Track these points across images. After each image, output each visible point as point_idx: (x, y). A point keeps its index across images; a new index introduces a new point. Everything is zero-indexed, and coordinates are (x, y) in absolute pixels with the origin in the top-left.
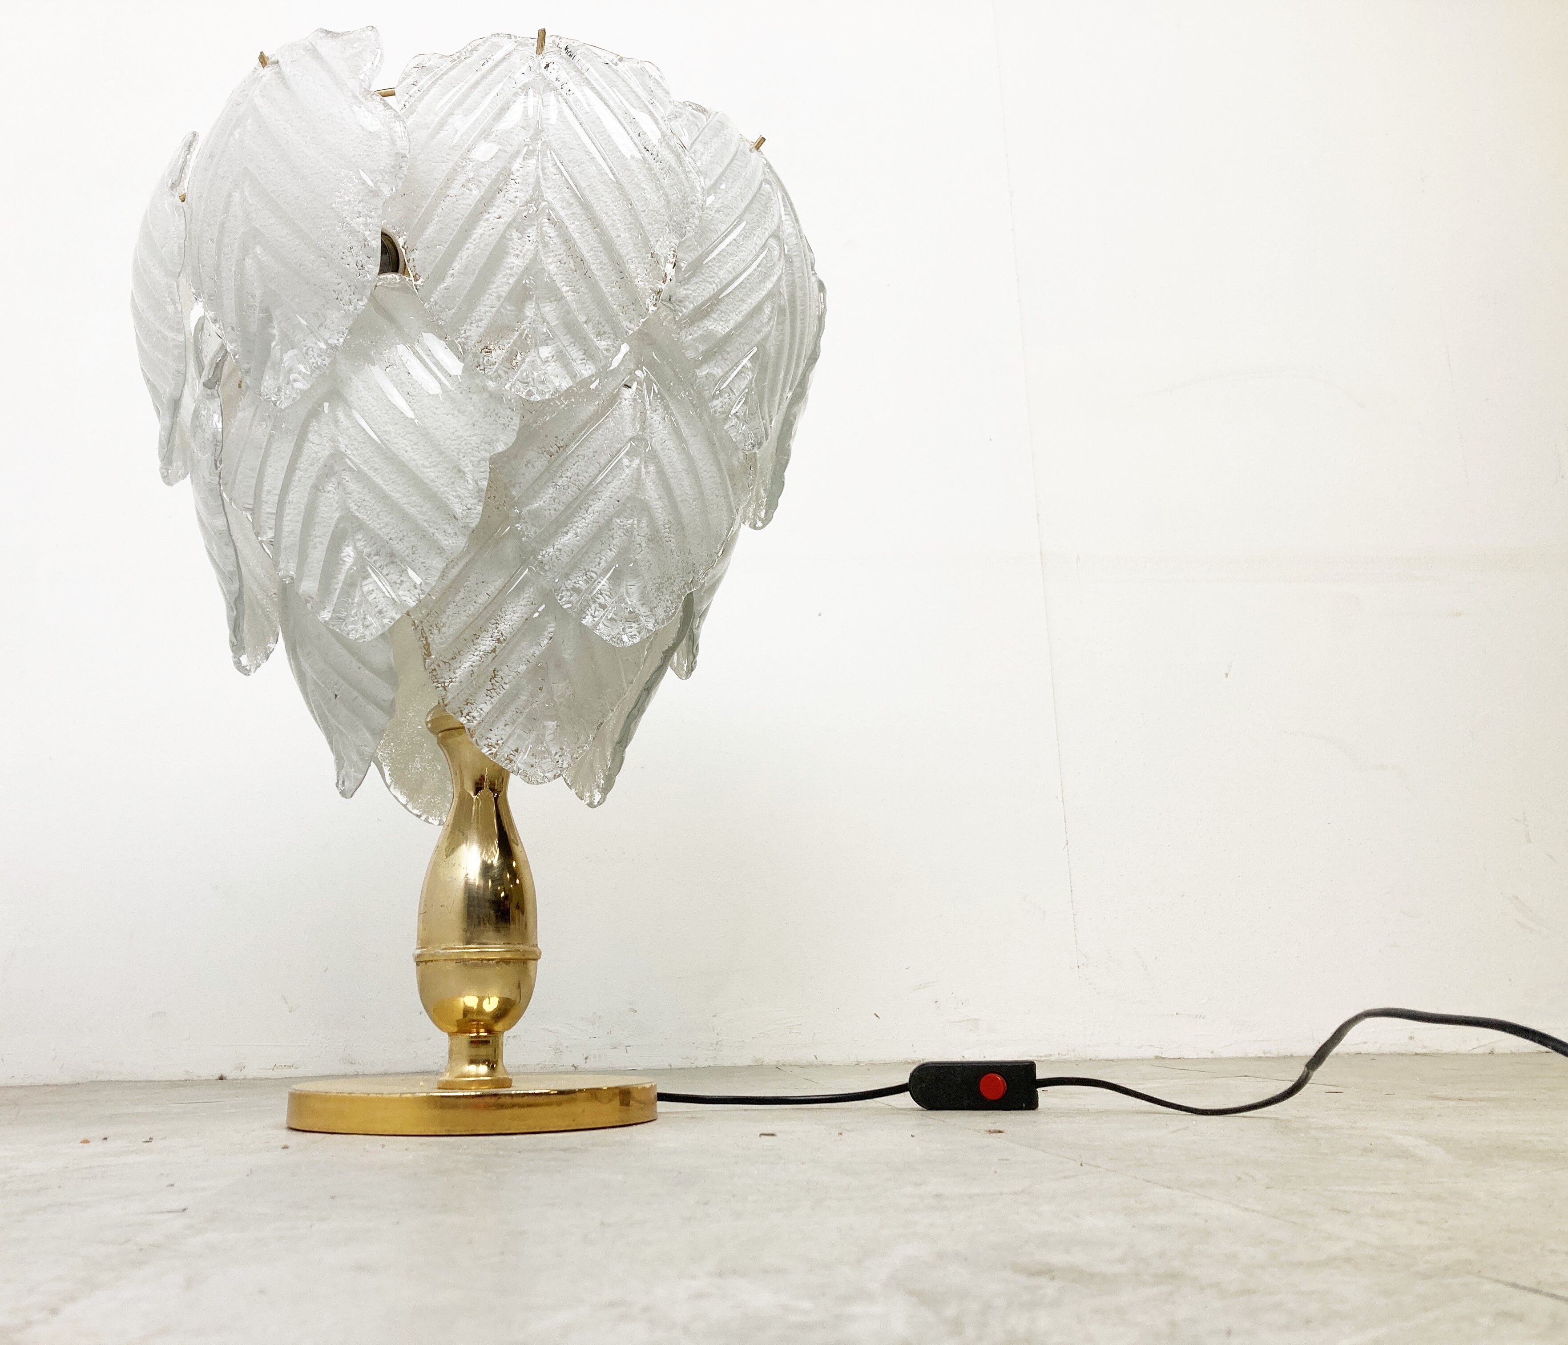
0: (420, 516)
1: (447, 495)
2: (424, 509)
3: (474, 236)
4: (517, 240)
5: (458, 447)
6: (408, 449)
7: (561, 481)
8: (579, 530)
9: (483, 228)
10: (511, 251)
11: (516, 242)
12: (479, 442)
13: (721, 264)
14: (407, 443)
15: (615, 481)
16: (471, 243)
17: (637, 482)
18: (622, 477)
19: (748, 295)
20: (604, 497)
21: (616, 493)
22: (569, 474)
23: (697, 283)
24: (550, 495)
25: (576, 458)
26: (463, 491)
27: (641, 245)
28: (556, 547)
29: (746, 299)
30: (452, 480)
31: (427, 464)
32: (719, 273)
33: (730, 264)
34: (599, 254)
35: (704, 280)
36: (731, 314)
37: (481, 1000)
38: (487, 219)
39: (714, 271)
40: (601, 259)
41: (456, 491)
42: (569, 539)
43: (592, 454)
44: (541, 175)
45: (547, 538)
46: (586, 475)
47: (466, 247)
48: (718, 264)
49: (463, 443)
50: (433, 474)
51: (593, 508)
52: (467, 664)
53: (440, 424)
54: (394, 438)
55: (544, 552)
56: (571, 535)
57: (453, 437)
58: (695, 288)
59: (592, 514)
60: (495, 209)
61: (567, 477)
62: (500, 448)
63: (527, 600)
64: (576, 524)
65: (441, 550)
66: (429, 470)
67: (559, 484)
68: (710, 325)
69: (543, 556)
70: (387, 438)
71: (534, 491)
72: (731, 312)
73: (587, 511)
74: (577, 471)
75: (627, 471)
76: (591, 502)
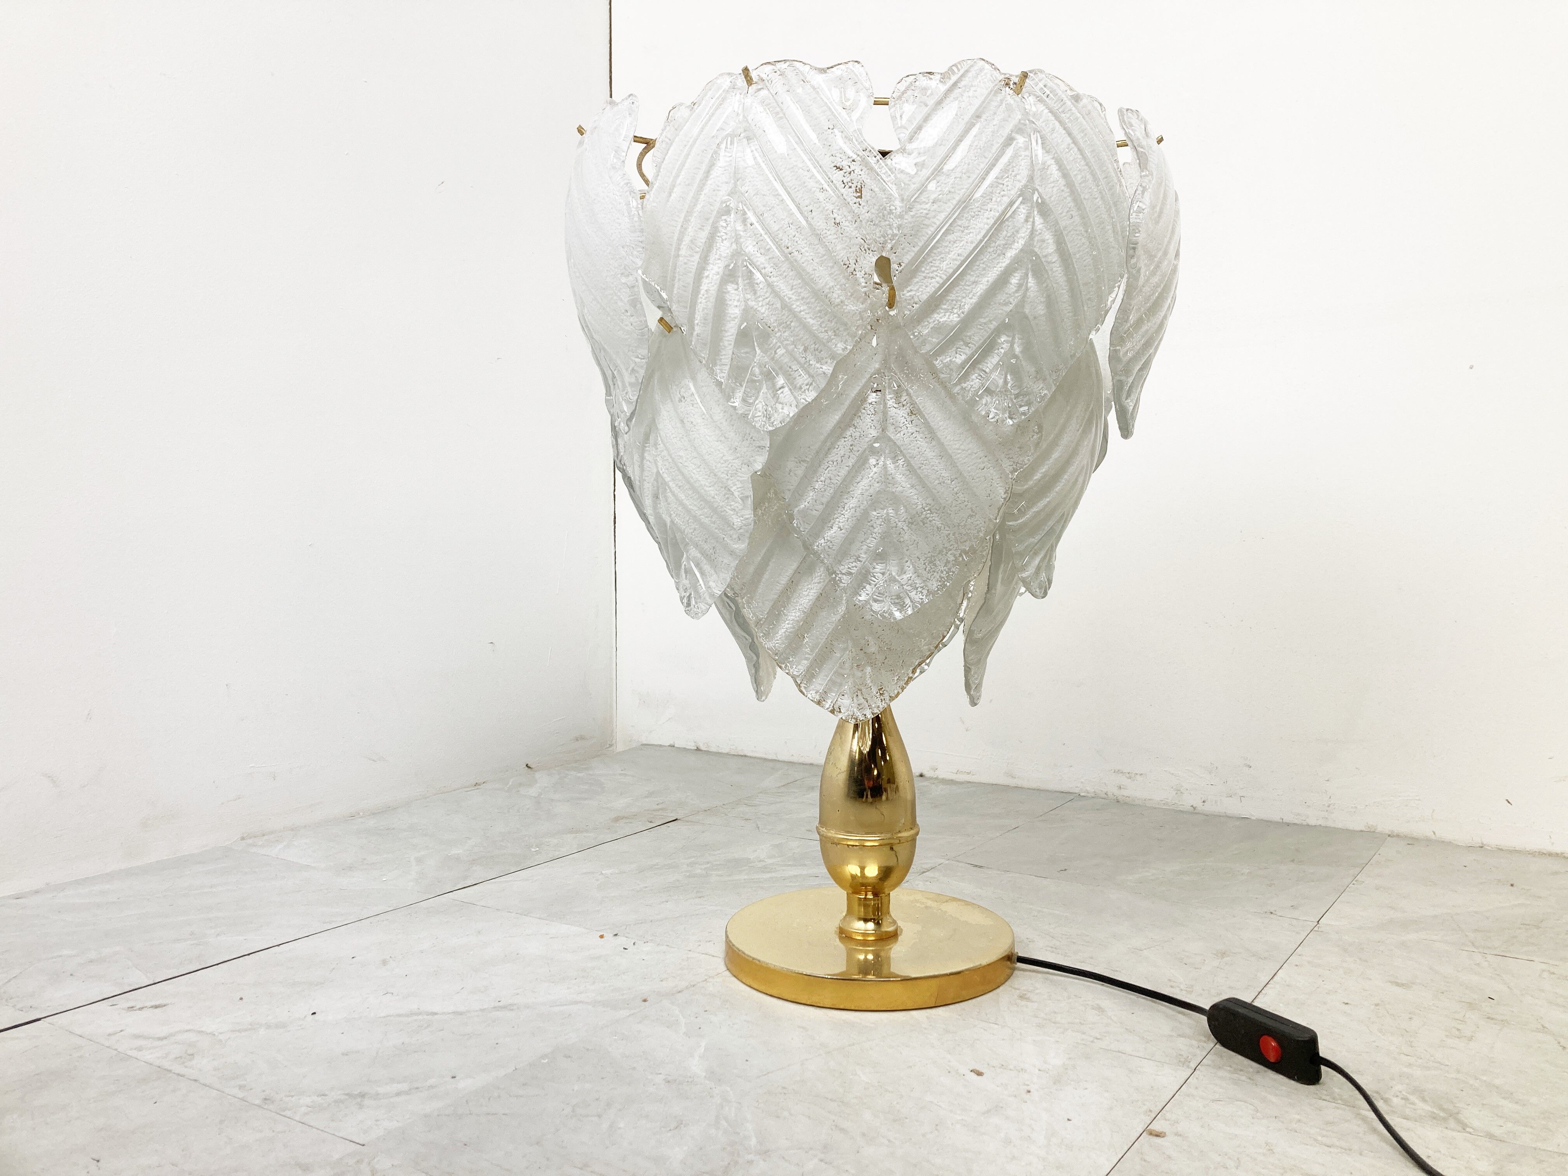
0: (712, 525)
1: (725, 509)
2: (713, 520)
5: (726, 469)
6: (694, 471)
7: (817, 485)
8: (841, 524)
12: (739, 464)
13: (943, 256)
14: (693, 467)
15: (863, 480)
17: (886, 478)
18: (870, 476)
19: (981, 275)
20: (856, 495)
21: (867, 490)
22: (822, 479)
23: (918, 282)
24: (811, 498)
25: (826, 464)
26: (736, 505)
28: (826, 538)
29: (980, 280)
30: (727, 496)
31: (707, 484)
32: (941, 266)
33: (953, 253)
35: (925, 277)
36: (964, 300)
37: (862, 869)
39: (935, 265)
41: (730, 506)
42: (835, 532)
43: (840, 459)
45: (817, 533)
46: (837, 478)
48: (939, 258)
49: (730, 466)
50: (712, 492)
51: (848, 505)
53: (712, 450)
54: (686, 461)
55: (817, 543)
56: (835, 528)
57: (722, 462)
58: (917, 287)
59: (849, 510)
61: (821, 481)
62: (758, 466)
63: (819, 578)
64: (837, 520)
66: (710, 489)
67: (816, 487)
68: (941, 318)
69: (817, 546)
70: (681, 461)
71: (799, 493)
72: (964, 298)
73: (844, 508)
74: (829, 475)
75: (875, 470)
76: (846, 501)
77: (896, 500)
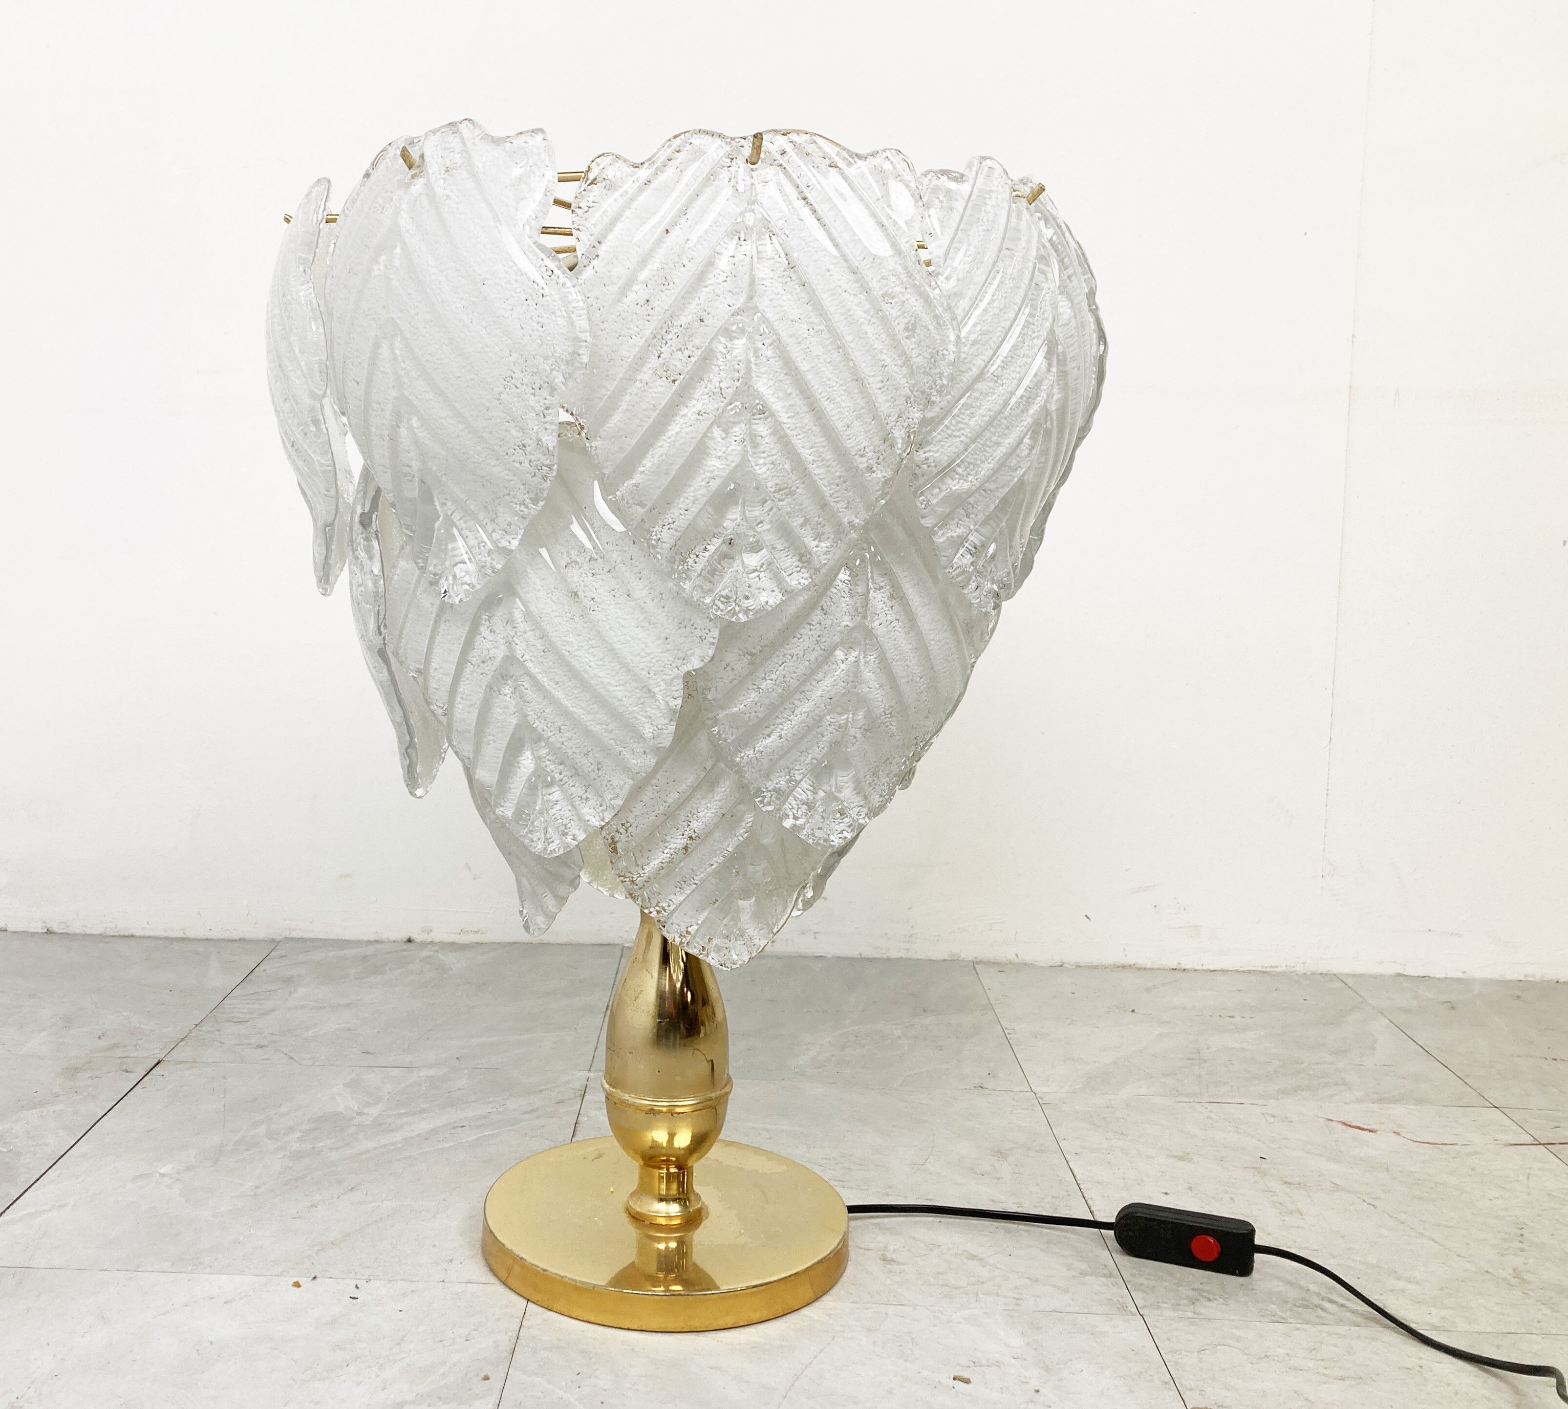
0: (606, 734)
1: (636, 715)
2: (610, 728)
3: (669, 434)
4: (719, 440)
5: (649, 664)
6: (592, 664)
7: (765, 684)
8: (783, 733)
9: (679, 426)
10: (713, 452)
11: (718, 442)
12: (671, 659)
13: (972, 410)
14: (591, 658)
15: (827, 678)
16: (665, 440)
17: (855, 677)
18: (836, 674)
19: (1005, 434)
20: (813, 697)
21: (828, 692)
22: (774, 676)
23: (940, 441)
24: (751, 699)
25: (781, 657)
26: (653, 711)
27: (874, 430)
28: (757, 749)
29: (1002, 441)
30: (642, 700)
31: (613, 682)
32: (970, 422)
33: (984, 407)
34: (821, 449)
35: (950, 436)
36: (982, 465)
38: (685, 415)
39: (964, 421)
40: (823, 455)
41: (646, 712)
42: (772, 742)
43: (801, 653)
44: (753, 360)
45: (745, 740)
46: (794, 675)
47: (660, 444)
48: (968, 412)
49: (654, 660)
50: (619, 693)
51: (800, 709)
52: (656, 862)
53: (628, 638)
54: (577, 650)
55: (743, 754)
56: (774, 737)
57: (643, 654)
58: (938, 447)
59: (799, 716)
60: (694, 402)
61: (772, 680)
62: (695, 663)
63: (722, 794)
64: (781, 726)
65: (627, 770)
66: (616, 688)
67: (762, 687)
68: (954, 486)
69: (742, 758)
70: (569, 648)
71: (732, 695)
72: (982, 462)
73: (793, 712)
74: (783, 673)
75: (843, 666)
76: (796, 702)
77: (861, 701)
